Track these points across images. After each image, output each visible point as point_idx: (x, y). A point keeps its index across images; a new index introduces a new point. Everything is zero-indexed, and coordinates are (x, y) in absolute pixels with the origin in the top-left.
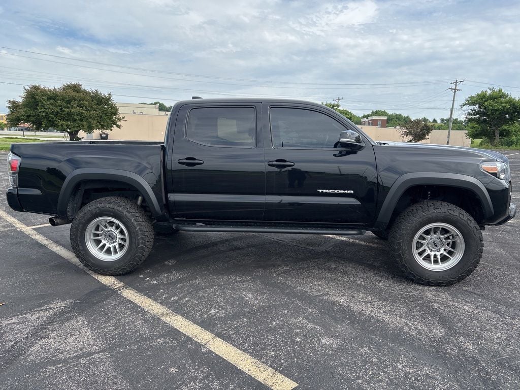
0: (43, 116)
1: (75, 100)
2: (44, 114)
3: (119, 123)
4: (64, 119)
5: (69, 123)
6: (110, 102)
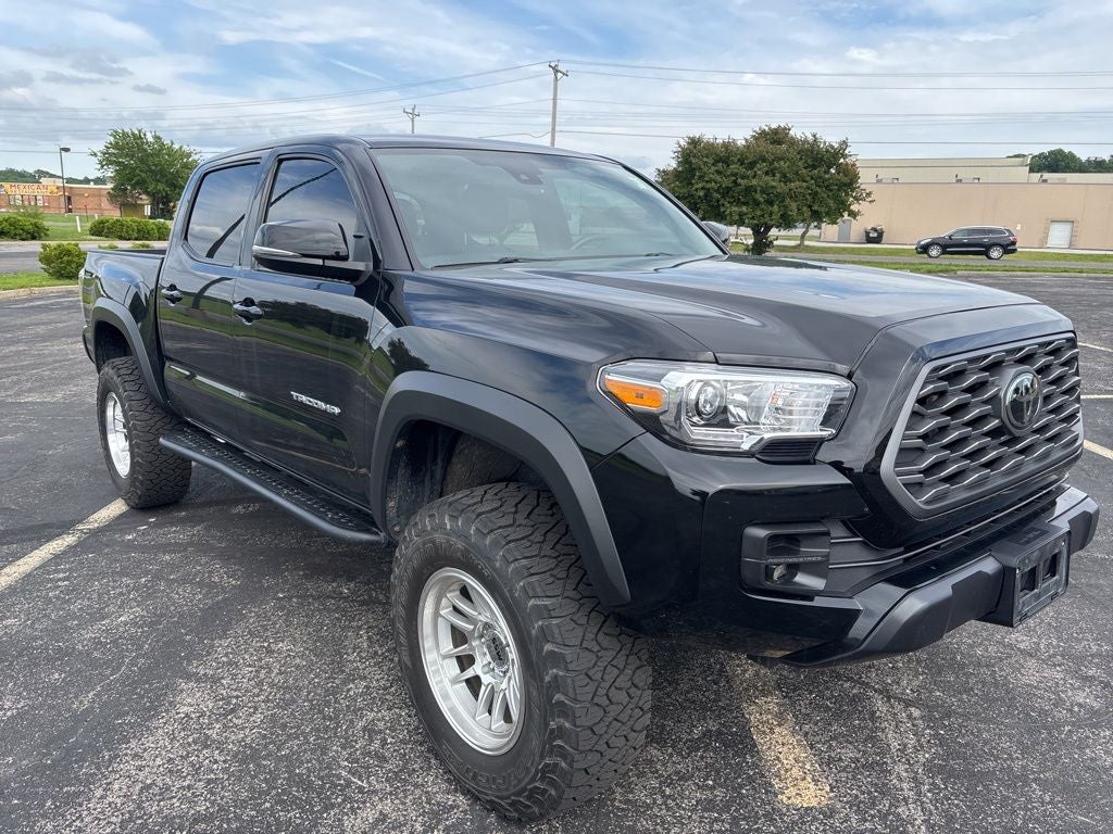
0: (699, 197)
1: (764, 160)
2: (701, 193)
3: (854, 208)
4: (739, 203)
5: (744, 209)
6: (842, 160)
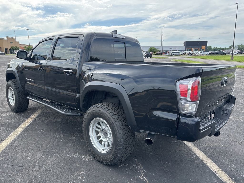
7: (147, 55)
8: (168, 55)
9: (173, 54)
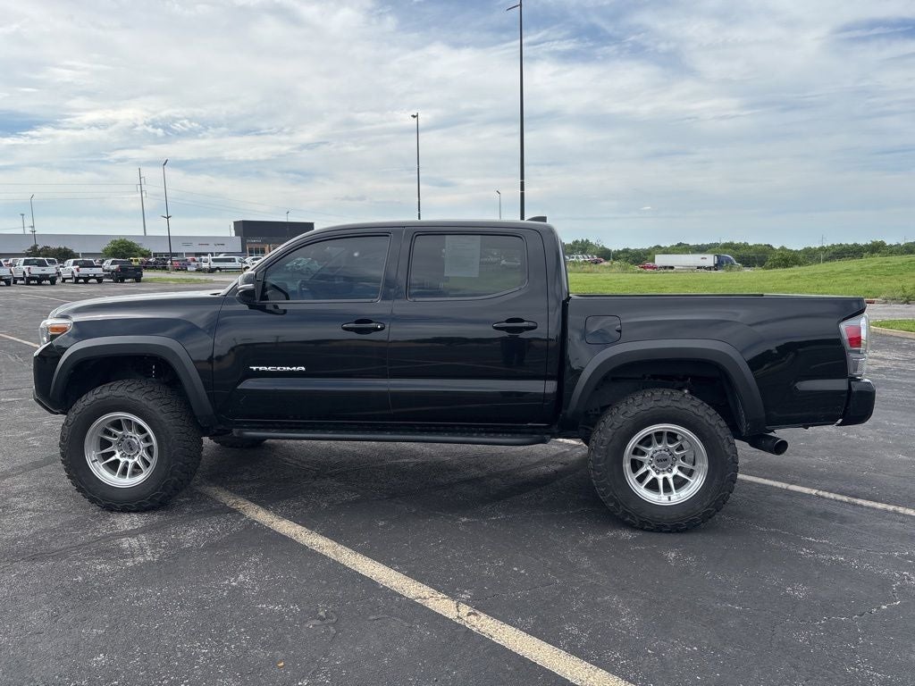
7: (123, 269)
8: (194, 269)
9: (214, 265)
